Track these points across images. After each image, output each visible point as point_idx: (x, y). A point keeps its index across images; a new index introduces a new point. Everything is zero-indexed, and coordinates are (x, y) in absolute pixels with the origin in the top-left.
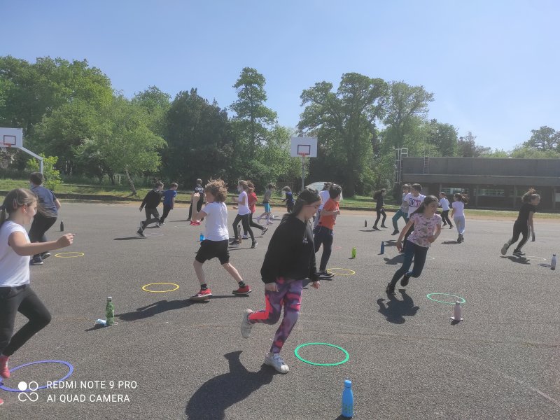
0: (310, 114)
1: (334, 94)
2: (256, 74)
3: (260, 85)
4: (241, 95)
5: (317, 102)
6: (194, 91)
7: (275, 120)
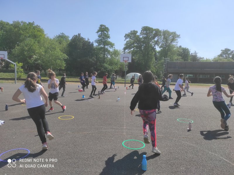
0: (128, 44)
1: (139, 36)
2: (106, 27)
3: (107, 32)
4: (99, 36)
5: (131, 39)
6: (79, 35)
7: (114, 47)
